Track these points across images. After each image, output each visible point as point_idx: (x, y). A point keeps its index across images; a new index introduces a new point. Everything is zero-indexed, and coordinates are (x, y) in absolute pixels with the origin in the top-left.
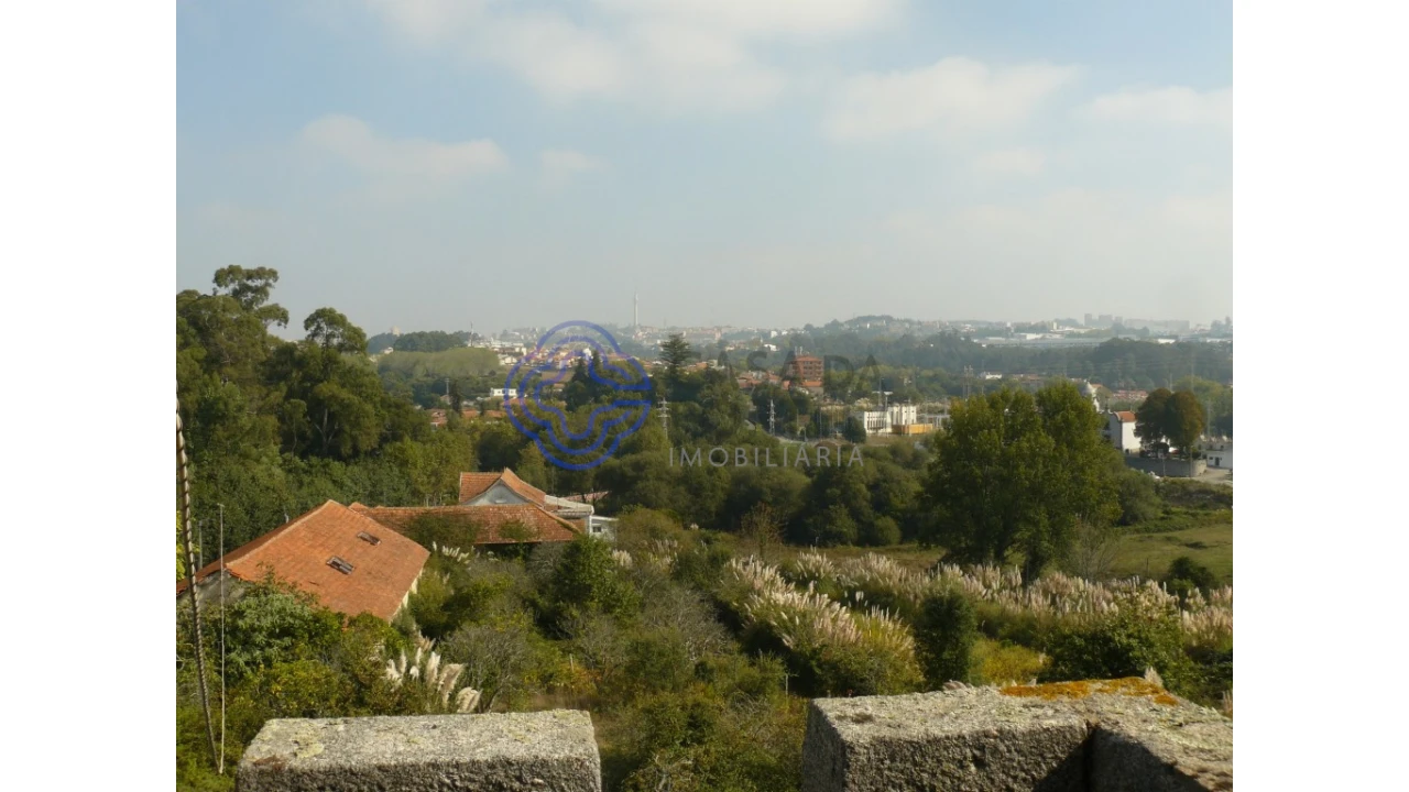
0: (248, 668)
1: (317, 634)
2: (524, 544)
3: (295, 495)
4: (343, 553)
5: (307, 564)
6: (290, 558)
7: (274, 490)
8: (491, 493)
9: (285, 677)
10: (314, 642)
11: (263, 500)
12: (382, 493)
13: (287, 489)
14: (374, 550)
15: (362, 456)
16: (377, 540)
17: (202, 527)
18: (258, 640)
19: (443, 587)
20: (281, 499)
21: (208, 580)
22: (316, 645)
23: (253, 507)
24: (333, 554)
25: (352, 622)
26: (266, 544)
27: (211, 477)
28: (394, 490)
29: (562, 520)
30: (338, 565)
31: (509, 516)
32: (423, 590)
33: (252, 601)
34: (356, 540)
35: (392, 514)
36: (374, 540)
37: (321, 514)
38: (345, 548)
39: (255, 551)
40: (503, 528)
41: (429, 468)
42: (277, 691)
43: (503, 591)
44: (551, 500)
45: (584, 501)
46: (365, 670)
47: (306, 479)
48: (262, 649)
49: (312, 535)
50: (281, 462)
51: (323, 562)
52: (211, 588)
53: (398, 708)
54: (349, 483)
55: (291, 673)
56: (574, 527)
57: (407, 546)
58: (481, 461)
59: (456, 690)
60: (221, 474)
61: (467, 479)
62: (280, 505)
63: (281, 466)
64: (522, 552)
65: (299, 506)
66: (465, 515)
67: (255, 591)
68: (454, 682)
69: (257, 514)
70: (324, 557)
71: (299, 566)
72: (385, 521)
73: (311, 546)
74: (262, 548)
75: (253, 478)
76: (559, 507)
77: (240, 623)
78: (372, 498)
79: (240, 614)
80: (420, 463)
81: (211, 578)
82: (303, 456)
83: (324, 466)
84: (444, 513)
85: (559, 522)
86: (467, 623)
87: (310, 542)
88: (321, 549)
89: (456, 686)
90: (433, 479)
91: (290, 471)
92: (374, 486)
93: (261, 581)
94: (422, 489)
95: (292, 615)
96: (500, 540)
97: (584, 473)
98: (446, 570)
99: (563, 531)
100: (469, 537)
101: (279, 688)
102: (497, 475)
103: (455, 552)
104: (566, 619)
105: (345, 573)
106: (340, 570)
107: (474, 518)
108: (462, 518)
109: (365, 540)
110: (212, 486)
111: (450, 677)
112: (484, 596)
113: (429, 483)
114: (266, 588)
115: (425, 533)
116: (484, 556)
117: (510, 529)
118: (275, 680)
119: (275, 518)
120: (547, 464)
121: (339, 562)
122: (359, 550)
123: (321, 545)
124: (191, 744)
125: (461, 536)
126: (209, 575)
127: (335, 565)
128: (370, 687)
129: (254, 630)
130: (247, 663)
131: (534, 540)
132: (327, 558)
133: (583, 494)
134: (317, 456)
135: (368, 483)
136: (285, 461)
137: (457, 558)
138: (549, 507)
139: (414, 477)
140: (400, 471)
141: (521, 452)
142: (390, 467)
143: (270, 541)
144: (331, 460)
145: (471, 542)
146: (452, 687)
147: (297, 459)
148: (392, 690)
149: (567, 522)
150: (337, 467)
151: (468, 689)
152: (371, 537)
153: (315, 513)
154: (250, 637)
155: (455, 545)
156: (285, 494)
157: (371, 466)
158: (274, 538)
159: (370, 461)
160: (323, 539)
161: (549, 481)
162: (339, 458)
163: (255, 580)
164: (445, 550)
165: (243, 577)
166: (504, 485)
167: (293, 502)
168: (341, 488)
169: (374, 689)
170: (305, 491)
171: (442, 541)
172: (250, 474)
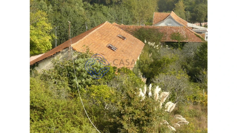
0: (80, 86)
1: (106, 75)
2: (181, 42)
3: (89, 18)
4: (113, 43)
5: (99, 46)
6: (93, 44)
7: (82, 16)
8: (166, 21)
9: (96, 91)
10: (105, 78)
11: (78, 20)
12: (121, 19)
13: (87, 16)
14: (124, 42)
15: (114, 4)
16: (125, 38)
17: (57, 29)
18: (84, 75)
19: (149, 58)
20: (84, 20)
21: (64, 51)
22: (106, 79)
23: (74, 22)
24: (109, 43)
25: (119, 71)
26: (84, 38)
27: (59, 10)
28: (126, 18)
29: (196, 33)
30: (111, 47)
31: (175, 31)
32: (142, 59)
33: (81, 60)
34: (117, 38)
35: (128, 28)
36: (124, 38)
37: (104, 27)
38: (113, 41)
39: (81, 40)
40: (172, 36)
41: (140, 10)
42: (93, 96)
43: (175, 61)
44: (190, 25)
45: (201, 25)
46: (131, 92)
47: (94, 13)
48: (85, 79)
49: (101, 35)
50: (83, 5)
51: (105, 46)
52: (65, 54)
53: (143, 108)
54: (109, 14)
55: (98, 89)
56: (201, 36)
57: (136, 41)
58: (159, 8)
59: (165, 103)
60: (63, 10)
61: (156, 15)
62: (84, 22)
63: (83, 7)
64: (179, 45)
65: (91, 23)
66: (157, 29)
67: (82, 56)
68: (165, 99)
69: (76, 25)
70: (106, 44)
71: (96, 47)
72: (126, 30)
73: (100, 39)
74: (83, 39)
75: (74, 11)
76: (193, 28)
77: (77, 68)
78: (118, 21)
79: (77, 65)
80: (136, 7)
81: (65, 50)
82: (91, 3)
83: (100, 8)
84: (149, 28)
85: (195, 34)
86: (162, 73)
87: (100, 38)
88: (104, 40)
89: (166, 101)
90: (141, 14)
91: (86, 9)
92: (118, 16)
93: (85, 52)
94: (136, 18)
95: (96, 66)
96: (171, 40)
97: (202, 14)
98: (150, 52)
99: (197, 38)
100: (158, 39)
101: (94, 95)
102: (169, 14)
103: (153, 44)
104: (200, 74)
105: (114, 51)
106: (111, 49)
107: (161, 31)
108: (156, 31)
109: (120, 38)
110: (60, 14)
111: (163, 97)
112: (167, 63)
113: (139, 16)
114: (86, 55)
115: (141, 36)
116: (164, 46)
117: (175, 36)
118: (93, 92)
119: (82, 27)
120: (185, 10)
121: (111, 46)
122: (118, 42)
123: (104, 39)
124: (65, 115)
125: (156, 38)
126: (64, 49)
127: (110, 47)
128: (134, 99)
129: (82, 71)
130: (80, 84)
131: (185, 41)
132: (107, 44)
133: (201, 23)
134: (97, 3)
135: (116, 15)
136: (84, 5)
137: (154, 46)
138: (190, 28)
139: (134, 13)
140: (128, 11)
141: (175, 5)
142: (125, 9)
143: (86, 37)
144: (103, 5)
145: (159, 40)
146: (164, 101)
147: (89, 4)
148: (141, 101)
149: (198, 34)
150: (105, 8)
151: (170, 102)
152: (123, 37)
153: (101, 26)
154: (80, 74)
155: (153, 41)
156: (86, 18)
157: (117, 8)
158: (87, 36)
159: (117, 6)
160: (105, 37)
161: (186, 17)
162: (105, 4)
163: (81, 52)
164: (149, 43)
165: (77, 51)
166: (171, 18)
167: (89, 22)
168: (106, 17)
169: (135, 100)
170: (93, 17)
171: (148, 39)
172: (73, 10)
